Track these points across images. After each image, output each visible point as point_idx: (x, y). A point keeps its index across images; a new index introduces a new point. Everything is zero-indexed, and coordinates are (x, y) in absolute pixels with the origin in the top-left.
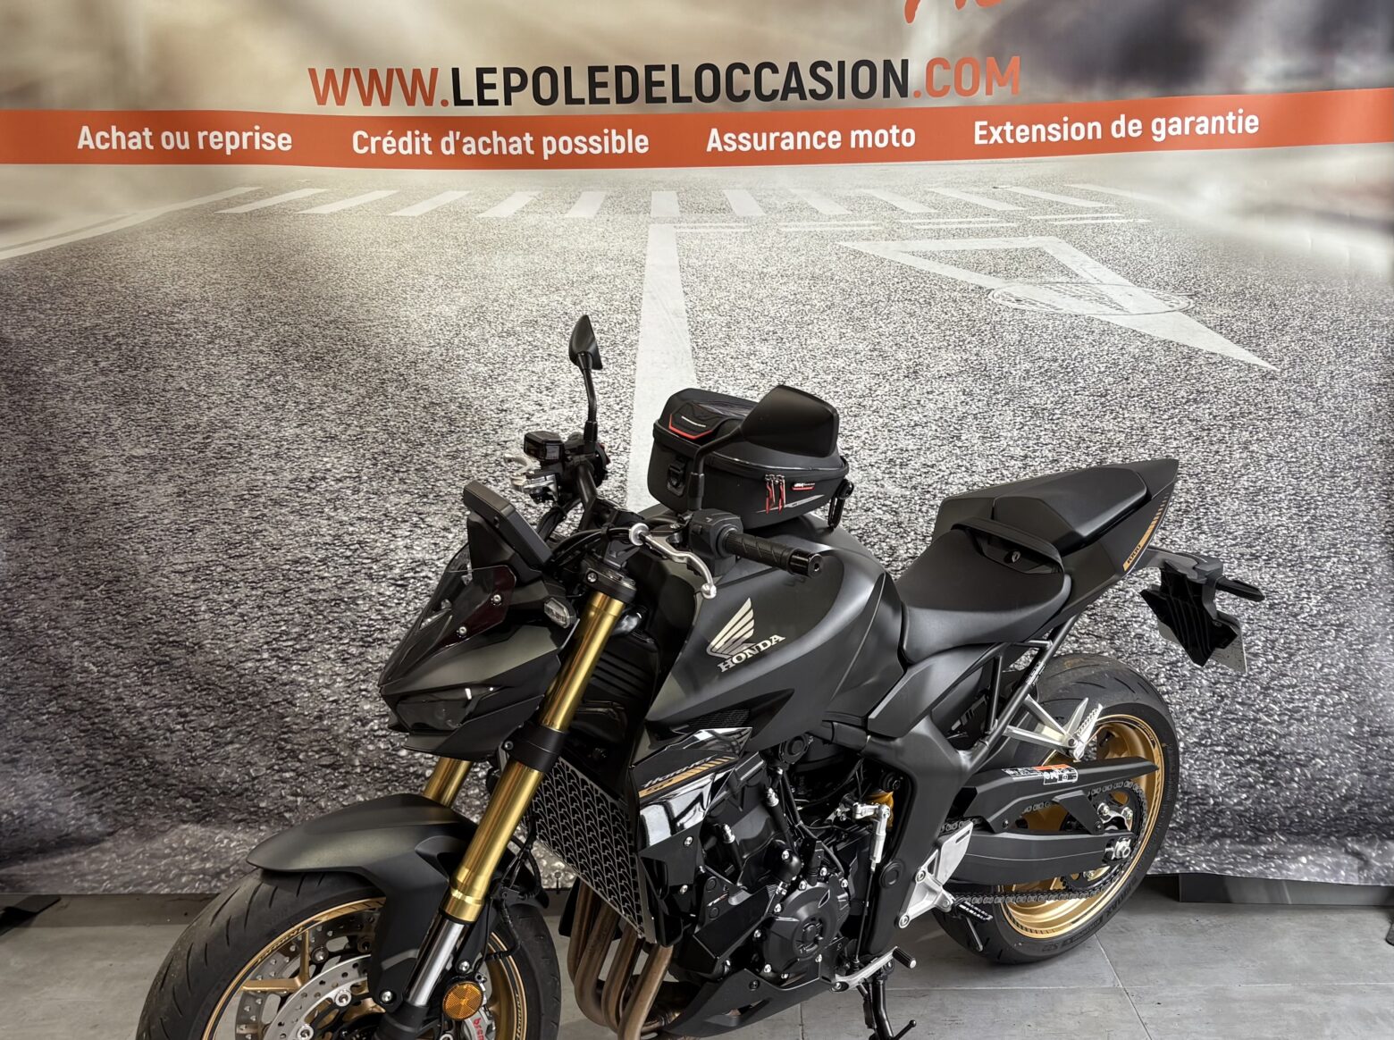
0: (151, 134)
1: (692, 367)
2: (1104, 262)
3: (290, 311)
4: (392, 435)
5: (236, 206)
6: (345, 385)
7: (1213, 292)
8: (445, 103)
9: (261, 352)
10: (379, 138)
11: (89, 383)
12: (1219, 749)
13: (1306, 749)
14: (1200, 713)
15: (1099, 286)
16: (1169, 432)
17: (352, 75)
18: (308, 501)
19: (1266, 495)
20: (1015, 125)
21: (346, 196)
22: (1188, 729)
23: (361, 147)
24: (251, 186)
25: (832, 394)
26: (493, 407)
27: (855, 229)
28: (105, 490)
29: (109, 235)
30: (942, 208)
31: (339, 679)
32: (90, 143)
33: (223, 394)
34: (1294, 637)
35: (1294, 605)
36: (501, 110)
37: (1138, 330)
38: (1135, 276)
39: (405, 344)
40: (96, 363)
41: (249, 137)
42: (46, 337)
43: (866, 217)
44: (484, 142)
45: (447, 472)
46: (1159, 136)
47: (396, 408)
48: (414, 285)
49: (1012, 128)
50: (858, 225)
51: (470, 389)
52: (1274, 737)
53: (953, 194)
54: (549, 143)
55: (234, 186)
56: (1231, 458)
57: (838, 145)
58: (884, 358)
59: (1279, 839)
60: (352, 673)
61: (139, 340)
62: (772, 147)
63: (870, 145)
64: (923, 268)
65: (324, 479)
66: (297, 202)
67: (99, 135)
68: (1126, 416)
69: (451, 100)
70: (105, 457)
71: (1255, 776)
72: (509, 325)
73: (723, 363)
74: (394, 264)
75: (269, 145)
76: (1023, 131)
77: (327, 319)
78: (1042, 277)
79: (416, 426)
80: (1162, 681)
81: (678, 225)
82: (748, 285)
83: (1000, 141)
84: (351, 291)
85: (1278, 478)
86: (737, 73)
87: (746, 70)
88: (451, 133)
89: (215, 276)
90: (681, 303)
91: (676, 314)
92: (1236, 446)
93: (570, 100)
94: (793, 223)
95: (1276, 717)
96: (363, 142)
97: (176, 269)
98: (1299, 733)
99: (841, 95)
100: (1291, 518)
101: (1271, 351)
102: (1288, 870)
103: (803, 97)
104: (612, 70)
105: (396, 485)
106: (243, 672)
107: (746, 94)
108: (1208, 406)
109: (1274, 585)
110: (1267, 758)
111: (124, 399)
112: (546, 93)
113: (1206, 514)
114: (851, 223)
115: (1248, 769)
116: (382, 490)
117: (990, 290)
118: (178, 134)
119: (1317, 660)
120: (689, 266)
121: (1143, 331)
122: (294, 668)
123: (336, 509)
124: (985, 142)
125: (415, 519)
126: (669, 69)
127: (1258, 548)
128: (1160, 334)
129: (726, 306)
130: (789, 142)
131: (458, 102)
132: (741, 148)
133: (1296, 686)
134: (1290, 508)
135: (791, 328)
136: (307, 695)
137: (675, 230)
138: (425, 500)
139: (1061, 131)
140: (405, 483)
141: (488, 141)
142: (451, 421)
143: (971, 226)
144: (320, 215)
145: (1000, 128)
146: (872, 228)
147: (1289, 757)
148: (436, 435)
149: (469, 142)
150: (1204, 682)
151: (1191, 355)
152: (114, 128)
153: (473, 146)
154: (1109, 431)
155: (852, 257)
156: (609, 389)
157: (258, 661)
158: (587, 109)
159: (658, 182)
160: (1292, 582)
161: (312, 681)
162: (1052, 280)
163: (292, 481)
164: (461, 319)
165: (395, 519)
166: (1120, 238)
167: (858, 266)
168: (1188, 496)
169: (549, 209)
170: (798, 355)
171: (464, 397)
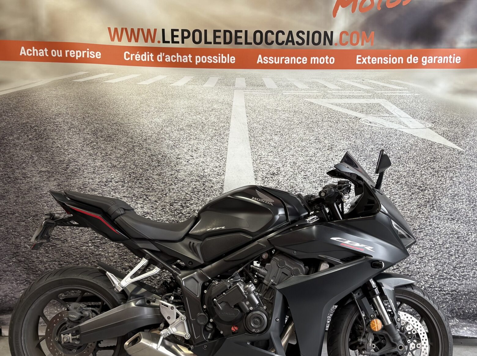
0: (47, 50)
1: (249, 144)
2: (402, 109)
3: (99, 119)
4: (136, 166)
5: (79, 79)
6: (119, 147)
7: (441, 121)
8: (159, 42)
9: (88, 134)
10: (134, 55)
11: (25, 143)
12: (437, 289)
13: (468, 290)
14: (430, 276)
15: (400, 118)
16: (423, 172)
17: (124, 31)
18: (105, 190)
19: (458, 197)
20: (372, 57)
21: (121, 76)
22: (426, 282)
23: (127, 58)
24: (85, 71)
25: (300, 155)
26: (175, 157)
27: (311, 94)
28: (32, 183)
29: (32, 89)
30: (344, 87)
31: (116, 254)
32: (24, 53)
33: (74, 149)
34: (466, 249)
35: (466, 237)
36: (180, 45)
37: (413, 134)
38: (413, 115)
39: (142, 133)
40: (28, 136)
41: (85, 53)
42: (10, 126)
43: (315, 89)
44: (173, 57)
45: (156, 180)
46: (424, 63)
47: (138, 156)
48: (146, 110)
49: (370, 58)
50: (312, 93)
51: (166, 150)
52: (457, 285)
53: (347, 82)
54: (198, 58)
55: (79, 71)
56: (446, 183)
57: (306, 62)
58: (320, 143)
59: (456, 321)
60: (121, 252)
61: (43, 128)
62: (281, 63)
63: (318, 63)
64: (335, 109)
65: (111, 181)
66: (103, 78)
67: (28, 50)
68: (407, 166)
69: (161, 41)
70: (32, 171)
71: (449, 299)
72: (181, 126)
73: (260, 143)
74: (138, 102)
75: (92, 56)
76: (374, 59)
77: (113, 122)
78: (379, 114)
79: (145, 163)
80: (417, 264)
81: (245, 91)
82: (271, 114)
83: (366, 63)
84: (123, 112)
85: (462, 191)
86: (269, 34)
87: (273, 33)
88: (161, 53)
89: (71, 105)
90: (245, 120)
91: (243, 124)
92: (448, 179)
93: (206, 42)
94: (288, 91)
95: (458, 278)
96: (128, 56)
97: (57, 102)
98: (466, 284)
99: (308, 44)
100: (466, 205)
101: (462, 144)
102: (460, 332)
103: (293, 44)
104: (222, 31)
105: (138, 185)
106: (82, 250)
107: (272, 42)
108: (438, 163)
109: (459, 230)
110: (454, 293)
111: (38, 150)
112: (197, 40)
113: (436, 203)
114: (309, 92)
115: (447, 296)
116: (132, 186)
117: (360, 118)
118: (58, 51)
119: (473, 257)
120: (249, 106)
121: (415, 135)
122: (100, 249)
123: (115, 193)
124: (360, 63)
125: (144, 197)
126: (244, 32)
127: (454, 216)
128: (422, 136)
129: (262, 121)
130: (288, 61)
131: (164, 42)
132: (270, 62)
133: (465, 267)
134: (466, 202)
135: (286, 130)
136: (105, 259)
137: (244, 93)
138: (148, 190)
139: (388, 60)
140: (141, 184)
141: (175, 57)
142: (159, 162)
143: (354, 94)
144: (111, 83)
145: (366, 58)
146: (317, 94)
147: (462, 292)
148: (153, 167)
149: (168, 57)
150: (432, 264)
151: (432, 144)
152: (33, 48)
153: (169, 58)
154: (401, 171)
155: (309, 104)
156: (218, 151)
157: (87, 246)
158: (213, 46)
159: (239, 74)
160: (466, 229)
161: (107, 254)
162: (383, 115)
163: (99, 182)
164: (163, 124)
165: (137, 197)
166: (408, 101)
167: (311, 108)
168: (429, 196)
169: (197, 83)
170: (288, 140)
171: (164, 153)
